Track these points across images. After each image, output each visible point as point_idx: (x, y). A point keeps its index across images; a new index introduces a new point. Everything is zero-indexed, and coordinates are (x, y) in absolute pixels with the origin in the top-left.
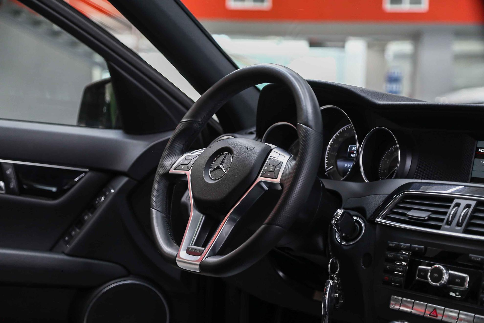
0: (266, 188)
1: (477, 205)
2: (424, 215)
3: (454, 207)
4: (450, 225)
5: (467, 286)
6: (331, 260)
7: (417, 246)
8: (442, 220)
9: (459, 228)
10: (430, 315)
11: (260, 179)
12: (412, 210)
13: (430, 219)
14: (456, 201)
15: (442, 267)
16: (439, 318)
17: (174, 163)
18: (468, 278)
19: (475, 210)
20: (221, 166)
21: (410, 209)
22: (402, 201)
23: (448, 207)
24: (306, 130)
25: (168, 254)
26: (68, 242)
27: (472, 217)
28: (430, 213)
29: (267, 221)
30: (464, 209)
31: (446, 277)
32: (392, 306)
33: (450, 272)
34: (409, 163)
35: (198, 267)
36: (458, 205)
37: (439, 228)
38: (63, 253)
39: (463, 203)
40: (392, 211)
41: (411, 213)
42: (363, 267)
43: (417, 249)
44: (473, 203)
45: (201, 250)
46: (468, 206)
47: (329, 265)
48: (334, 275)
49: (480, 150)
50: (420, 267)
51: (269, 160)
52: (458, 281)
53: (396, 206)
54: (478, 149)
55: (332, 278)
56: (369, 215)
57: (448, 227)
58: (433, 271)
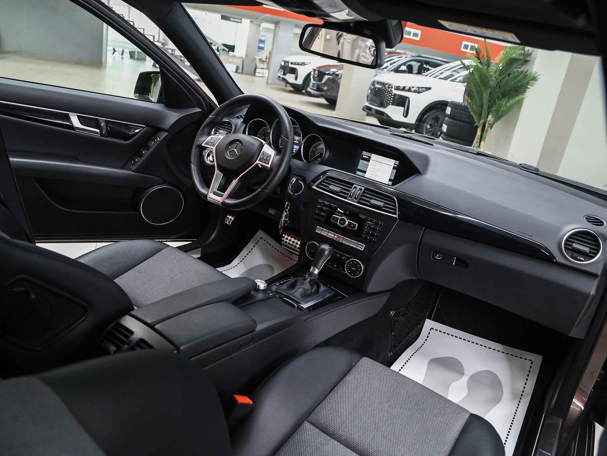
0: (260, 167)
1: (365, 190)
2: (338, 189)
3: (354, 188)
4: (351, 197)
5: (356, 229)
6: (287, 203)
7: (333, 205)
8: (347, 194)
9: (356, 200)
10: (336, 239)
11: (257, 162)
12: (331, 185)
13: (341, 192)
14: (355, 185)
15: (345, 219)
16: (341, 241)
17: (205, 140)
18: (357, 225)
19: (364, 192)
20: (235, 150)
21: (330, 184)
22: (326, 179)
23: (351, 188)
24: (286, 140)
25: (202, 192)
26: (133, 164)
27: (362, 195)
28: (341, 189)
29: (262, 187)
30: (359, 190)
31: (347, 223)
32: (316, 231)
33: (349, 221)
34: (328, 154)
35: (221, 203)
36: (356, 188)
37: (345, 198)
38: (131, 170)
39: (358, 187)
40: (320, 184)
41: (331, 187)
42: (303, 208)
43: (333, 206)
44: (363, 188)
45: (222, 194)
46: (361, 189)
47: (286, 205)
48: (287, 210)
49: (364, 156)
50: (333, 215)
51: (263, 152)
52: (352, 226)
53: (323, 181)
54: (363, 155)
55: (286, 211)
56: (308, 183)
57: (350, 198)
58: (341, 220)
